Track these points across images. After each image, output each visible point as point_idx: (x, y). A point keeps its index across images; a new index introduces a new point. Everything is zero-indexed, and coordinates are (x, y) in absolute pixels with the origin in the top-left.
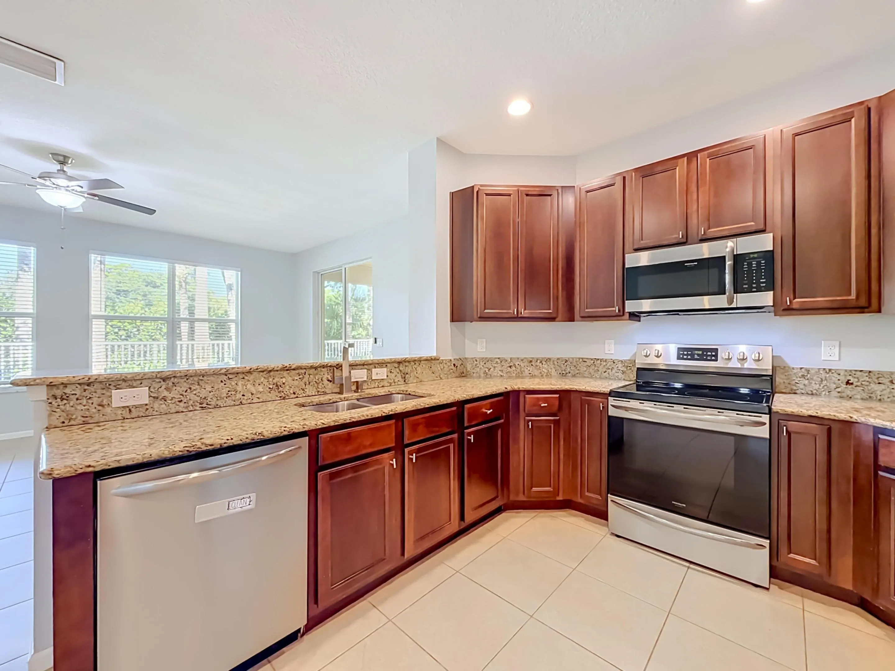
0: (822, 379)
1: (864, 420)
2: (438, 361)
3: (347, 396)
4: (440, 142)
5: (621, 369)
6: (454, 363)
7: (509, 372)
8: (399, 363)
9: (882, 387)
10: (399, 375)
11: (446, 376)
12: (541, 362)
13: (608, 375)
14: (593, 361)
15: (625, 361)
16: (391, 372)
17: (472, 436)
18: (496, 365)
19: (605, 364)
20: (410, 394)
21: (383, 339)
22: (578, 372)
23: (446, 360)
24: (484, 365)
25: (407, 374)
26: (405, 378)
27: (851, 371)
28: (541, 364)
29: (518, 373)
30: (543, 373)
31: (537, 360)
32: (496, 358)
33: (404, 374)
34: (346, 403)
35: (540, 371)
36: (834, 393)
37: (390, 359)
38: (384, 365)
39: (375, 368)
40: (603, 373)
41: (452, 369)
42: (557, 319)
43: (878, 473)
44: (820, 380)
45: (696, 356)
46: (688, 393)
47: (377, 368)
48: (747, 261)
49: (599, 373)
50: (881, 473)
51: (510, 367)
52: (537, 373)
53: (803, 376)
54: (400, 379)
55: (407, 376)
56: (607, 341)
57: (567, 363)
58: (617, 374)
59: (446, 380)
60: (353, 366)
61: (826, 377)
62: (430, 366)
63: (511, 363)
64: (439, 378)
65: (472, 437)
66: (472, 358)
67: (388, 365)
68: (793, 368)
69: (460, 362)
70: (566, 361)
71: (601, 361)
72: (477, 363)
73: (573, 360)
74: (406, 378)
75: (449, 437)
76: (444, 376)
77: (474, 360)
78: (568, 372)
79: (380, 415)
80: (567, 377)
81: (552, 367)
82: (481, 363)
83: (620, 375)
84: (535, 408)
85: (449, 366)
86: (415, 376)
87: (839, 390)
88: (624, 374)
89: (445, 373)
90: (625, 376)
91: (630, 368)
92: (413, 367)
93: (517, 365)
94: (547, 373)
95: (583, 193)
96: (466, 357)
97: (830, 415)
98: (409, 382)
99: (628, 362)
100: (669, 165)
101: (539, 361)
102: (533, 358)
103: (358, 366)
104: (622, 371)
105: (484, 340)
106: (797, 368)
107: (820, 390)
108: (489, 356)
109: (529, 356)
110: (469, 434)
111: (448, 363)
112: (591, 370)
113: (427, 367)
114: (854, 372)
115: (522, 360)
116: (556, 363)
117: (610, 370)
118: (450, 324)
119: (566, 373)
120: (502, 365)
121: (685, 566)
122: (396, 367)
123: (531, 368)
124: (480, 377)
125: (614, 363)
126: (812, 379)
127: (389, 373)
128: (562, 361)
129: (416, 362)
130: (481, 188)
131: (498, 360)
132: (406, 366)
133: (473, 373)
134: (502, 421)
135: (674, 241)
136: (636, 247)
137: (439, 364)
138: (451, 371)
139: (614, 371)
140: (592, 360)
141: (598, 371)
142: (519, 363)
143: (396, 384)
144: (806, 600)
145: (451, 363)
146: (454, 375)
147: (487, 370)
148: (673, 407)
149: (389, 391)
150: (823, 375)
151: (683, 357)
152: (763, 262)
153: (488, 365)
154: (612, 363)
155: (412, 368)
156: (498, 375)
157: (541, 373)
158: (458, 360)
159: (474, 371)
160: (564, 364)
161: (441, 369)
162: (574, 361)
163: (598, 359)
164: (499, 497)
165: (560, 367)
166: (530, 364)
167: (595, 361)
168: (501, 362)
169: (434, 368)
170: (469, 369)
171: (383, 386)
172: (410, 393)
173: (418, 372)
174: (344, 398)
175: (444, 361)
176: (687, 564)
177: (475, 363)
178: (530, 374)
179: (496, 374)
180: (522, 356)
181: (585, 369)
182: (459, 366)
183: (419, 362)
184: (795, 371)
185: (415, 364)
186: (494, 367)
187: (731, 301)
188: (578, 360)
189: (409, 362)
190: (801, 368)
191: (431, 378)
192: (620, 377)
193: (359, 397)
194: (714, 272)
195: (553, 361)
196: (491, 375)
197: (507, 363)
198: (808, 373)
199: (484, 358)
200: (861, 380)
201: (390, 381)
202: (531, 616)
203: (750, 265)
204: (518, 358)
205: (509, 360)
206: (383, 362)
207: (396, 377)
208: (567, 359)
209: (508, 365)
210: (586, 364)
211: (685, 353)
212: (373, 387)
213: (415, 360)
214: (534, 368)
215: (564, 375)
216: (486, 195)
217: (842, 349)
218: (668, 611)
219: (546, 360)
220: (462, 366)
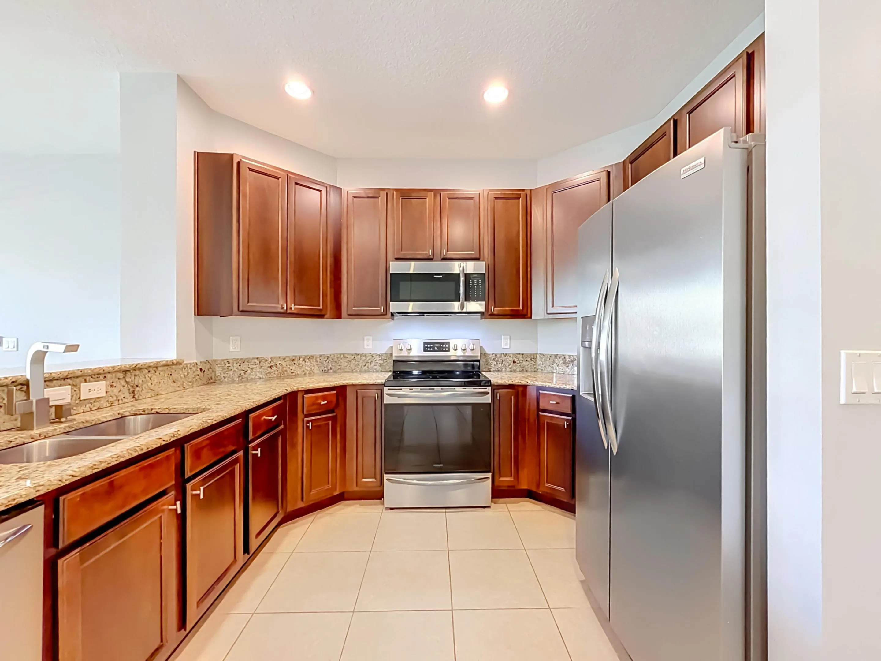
0: (502, 360)
1: (533, 383)
2: (181, 366)
3: (41, 431)
4: (181, 81)
5: (379, 362)
6: (201, 367)
7: (269, 373)
8: (125, 371)
9: (528, 363)
10: (125, 390)
11: (190, 384)
12: (304, 360)
13: (367, 368)
14: (353, 357)
15: (382, 355)
16: (112, 386)
17: (259, 449)
18: (254, 366)
19: (364, 358)
20: (158, 413)
21: (17, 339)
22: (339, 367)
23: (191, 364)
24: (239, 367)
25: (137, 386)
26: (133, 392)
27: (515, 354)
28: (304, 362)
29: (280, 373)
30: (306, 371)
31: (300, 358)
32: (253, 358)
33: (132, 387)
34: (48, 441)
35: (303, 369)
36: (508, 369)
37: (112, 367)
38: (101, 377)
39: (86, 381)
40: (363, 367)
41: (198, 375)
42: (326, 316)
43: (539, 414)
44: (502, 361)
45: (436, 349)
46: (439, 377)
47: (90, 381)
48: (472, 279)
49: (360, 367)
50: (541, 413)
51: (271, 367)
52: (299, 371)
53: (494, 359)
54: (127, 394)
55: (137, 389)
56: (366, 338)
57: (329, 359)
58: (375, 367)
59: (191, 389)
60: (50, 381)
61: (504, 359)
62: (170, 373)
63: (272, 363)
64: (182, 388)
65: (259, 452)
66: (223, 360)
67: (109, 376)
68: (489, 354)
69: (208, 366)
70: (328, 358)
71: (361, 356)
72: (229, 365)
73: (334, 356)
74: (136, 393)
75: (234, 457)
76: (188, 385)
77: (226, 361)
78: (330, 368)
79: (159, 445)
80: (329, 374)
81: (315, 364)
82: (235, 365)
83: (378, 367)
84: (315, 407)
85: (194, 372)
86: (150, 388)
87: (510, 367)
88: (381, 366)
89: (190, 380)
90: (382, 368)
91: (386, 360)
92: (147, 376)
93: (278, 365)
94: (310, 371)
95: (350, 198)
96: (214, 359)
97: (518, 382)
98: (141, 398)
99: (384, 355)
100: (422, 194)
101: (301, 359)
102: (296, 356)
103: (55, 382)
104: (380, 363)
105: (239, 338)
106: (491, 354)
107: (502, 368)
108: (244, 357)
109: (291, 354)
110: (255, 448)
111: (193, 368)
112: (352, 365)
113: (166, 375)
114: (516, 355)
115: (284, 359)
116: (318, 360)
117: (369, 364)
118: (194, 318)
119: (328, 370)
120: (262, 365)
121: (443, 512)
122: (121, 377)
123: (294, 367)
124: (233, 381)
125: (373, 357)
126: (498, 361)
127: (110, 389)
128: (325, 358)
129: (151, 369)
130: (243, 160)
131: (256, 360)
132: (135, 376)
133: (225, 377)
134: (282, 427)
135: (425, 257)
136: (396, 256)
137: (182, 370)
138: (198, 377)
139: (372, 365)
140: (353, 355)
141: (359, 365)
142: (280, 362)
143: (120, 402)
144: (508, 505)
145: (197, 368)
146: (200, 382)
147: (242, 372)
148: (434, 389)
149: (119, 414)
150: (504, 358)
151: (427, 349)
152: (480, 281)
153: (244, 367)
154: (371, 357)
155: (145, 378)
156: (257, 377)
157: (304, 371)
158: (205, 363)
159: (225, 375)
160: (326, 361)
161: (185, 377)
162: (335, 358)
163: (358, 354)
164: (280, 512)
165: (322, 363)
166: (293, 363)
167: (356, 357)
168: (260, 362)
169: (175, 376)
170: (218, 373)
171: (99, 409)
172: (158, 411)
173: (154, 383)
174: (40, 435)
175: (188, 366)
176: (444, 510)
177: (227, 365)
178: (292, 373)
179: (253, 377)
180: (284, 355)
181: (346, 364)
182: (206, 370)
183: (154, 369)
184: (490, 356)
185: (149, 372)
186: (252, 369)
187: (462, 307)
188: (339, 356)
189: (140, 369)
190: (493, 354)
191: (171, 389)
192: (377, 369)
193: (68, 430)
194: (452, 284)
195: (316, 358)
196: (247, 379)
197: (267, 363)
198: (496, 357)
199: (238, 359)
200: (520, 359)
201: (111, 399)
202: (354, 612)
203: (473, 282)
204: (280, 357)
205: (270, 360)
206: (101, 371)
207: (120, 393)
208: (329, 356)
209: (269, 365)
210: (347, 359)
211: (429, 346)
212: (82, 411)
213: (150, 367)
214: (296, 366)
215: (326, 371)
216: (250, 170)
217: (511, 340)
218: (447, 549)
219: (308, 358)
220: (211, 370)
